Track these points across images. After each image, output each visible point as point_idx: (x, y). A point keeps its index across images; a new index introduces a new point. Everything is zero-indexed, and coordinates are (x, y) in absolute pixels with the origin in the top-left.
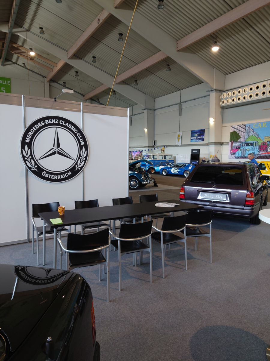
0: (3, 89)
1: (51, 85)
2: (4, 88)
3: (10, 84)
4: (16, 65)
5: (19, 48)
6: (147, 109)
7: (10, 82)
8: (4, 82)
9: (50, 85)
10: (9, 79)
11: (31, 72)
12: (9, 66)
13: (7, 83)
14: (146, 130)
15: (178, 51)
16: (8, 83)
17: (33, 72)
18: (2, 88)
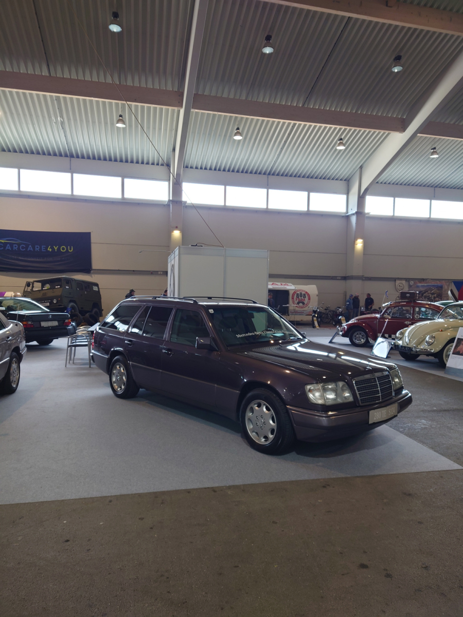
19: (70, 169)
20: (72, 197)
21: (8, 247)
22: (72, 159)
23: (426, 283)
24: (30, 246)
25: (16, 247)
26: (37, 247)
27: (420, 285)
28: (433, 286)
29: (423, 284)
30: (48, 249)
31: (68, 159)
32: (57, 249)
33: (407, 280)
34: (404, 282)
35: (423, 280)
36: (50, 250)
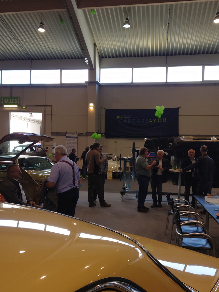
19: (166, 64)
20: (166, 83)
21: (125, 121)
22: (168, 56)
24: (138, 120)
25: (129, 120)
26: (143, 120)
30: (150, 121)
31: (165, 57)
32: (156, 121)
36: (151, 122)
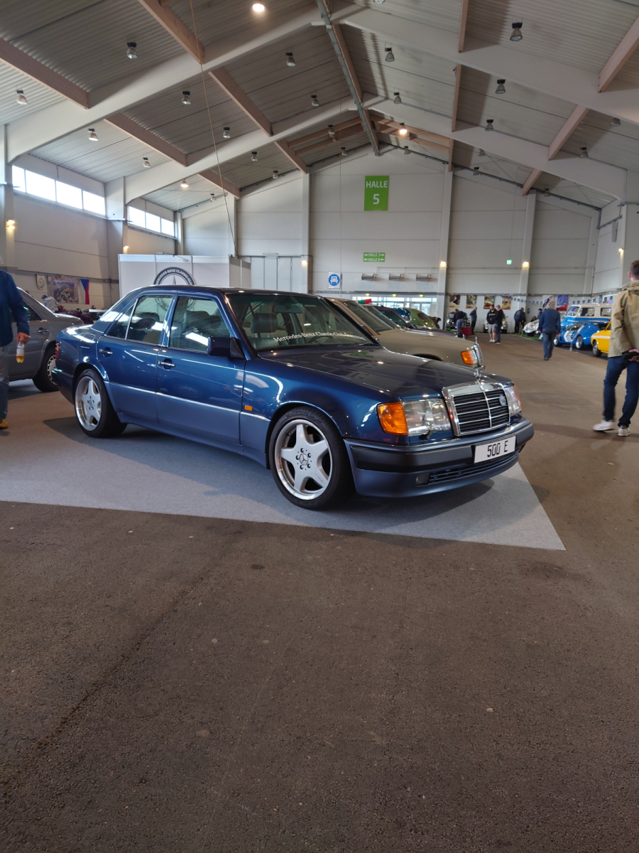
0: (376, 197)
1: (457, 176)
2: (378, 195)
3: (388, 185)
4: (399, 150)
5: (388, 125)
6: (627, 203)
7: (388, 183)
8: (379, 185)
9: (454, 176)
10: (386, 178)
11: (424, 158)
12: (387, 155)
13: (383, 185)
14: (621, 251)
15: (600, 92)
16: (385, 184)
17: (426, 156)
18: (375, 195)
23: (61, 280)
27: (56, 281)
28: (67, 283)
29: (59, 281)
33: (47, 275)
34: (43, 277)
35: (58, 276)
